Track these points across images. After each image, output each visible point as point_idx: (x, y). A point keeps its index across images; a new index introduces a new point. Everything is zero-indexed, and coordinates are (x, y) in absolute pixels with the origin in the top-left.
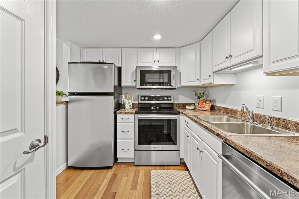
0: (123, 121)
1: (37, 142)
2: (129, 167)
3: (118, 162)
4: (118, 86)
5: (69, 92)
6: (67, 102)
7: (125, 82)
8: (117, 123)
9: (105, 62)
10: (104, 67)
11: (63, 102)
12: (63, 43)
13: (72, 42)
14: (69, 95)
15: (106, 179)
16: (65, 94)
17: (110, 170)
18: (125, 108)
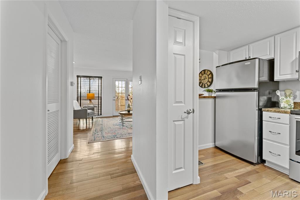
0: (270, 120)
1: (189, 110)
2: (279, 175)
3: (265, 164)
4: (268, 81)
5: (216, 90)
6: (215, 97)
7: (280, 75)
8: (263, 121)
9: (252, 58)
10: (246, 64)
11: (212, 97)
12: (214, 53)
13: (220, 50)
14: (217, 92)
15: (244, 169)
16: (214, 91)
17: (252, 166)
18: (278, 107)
